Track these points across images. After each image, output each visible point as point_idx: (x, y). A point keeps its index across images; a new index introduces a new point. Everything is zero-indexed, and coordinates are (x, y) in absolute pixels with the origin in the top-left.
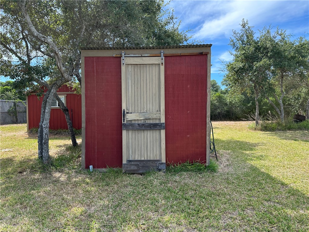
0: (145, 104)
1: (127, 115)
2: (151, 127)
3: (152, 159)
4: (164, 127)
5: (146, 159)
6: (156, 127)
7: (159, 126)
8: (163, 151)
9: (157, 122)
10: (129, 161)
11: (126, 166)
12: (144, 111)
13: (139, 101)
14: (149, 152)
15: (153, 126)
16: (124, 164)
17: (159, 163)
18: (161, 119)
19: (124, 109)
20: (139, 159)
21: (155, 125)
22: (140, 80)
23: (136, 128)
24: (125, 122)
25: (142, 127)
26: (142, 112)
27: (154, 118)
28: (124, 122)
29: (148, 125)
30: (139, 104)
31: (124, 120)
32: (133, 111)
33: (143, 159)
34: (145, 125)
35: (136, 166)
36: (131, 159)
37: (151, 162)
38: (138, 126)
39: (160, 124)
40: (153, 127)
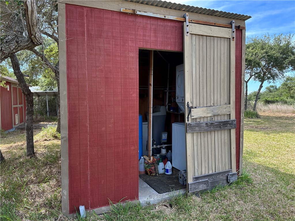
0: (212, 94)
1: (192, 111)
2: (220, 127)
3: (221, 171)
4: (235, 125)
5: (214, 172)
6: (227, 126)
7: (230, 124)
8: (233, 158)
9: (226, 119)
10: (195, 178)
11: (193, 186)
12: (211, 104)
13: (205, 90)
14: (217, 162)
15: (223, 125)
16: (191, 184)
17: (231, 175)
18: (231, 115)
19: (188, 103)
20: (207, 174)
21: (225, 123)
22: (206, 59)
23: (203, 129)
24: (190, 122)
25: (210, 128)
26: (208, 106)
27: (223, 113)
28: (188, 121)
29: (217, 123)
30: (204, 94)
31: (188, 118)
32: (198, 105)
33: (211, 172)
34: (214, 124)
35: (205, 184)
36: (197, 175)
37: (220, 175)
38: (206, 127)
39: (230, 122)
40: (223, 127)
